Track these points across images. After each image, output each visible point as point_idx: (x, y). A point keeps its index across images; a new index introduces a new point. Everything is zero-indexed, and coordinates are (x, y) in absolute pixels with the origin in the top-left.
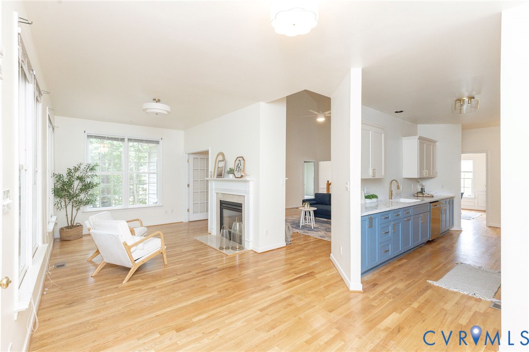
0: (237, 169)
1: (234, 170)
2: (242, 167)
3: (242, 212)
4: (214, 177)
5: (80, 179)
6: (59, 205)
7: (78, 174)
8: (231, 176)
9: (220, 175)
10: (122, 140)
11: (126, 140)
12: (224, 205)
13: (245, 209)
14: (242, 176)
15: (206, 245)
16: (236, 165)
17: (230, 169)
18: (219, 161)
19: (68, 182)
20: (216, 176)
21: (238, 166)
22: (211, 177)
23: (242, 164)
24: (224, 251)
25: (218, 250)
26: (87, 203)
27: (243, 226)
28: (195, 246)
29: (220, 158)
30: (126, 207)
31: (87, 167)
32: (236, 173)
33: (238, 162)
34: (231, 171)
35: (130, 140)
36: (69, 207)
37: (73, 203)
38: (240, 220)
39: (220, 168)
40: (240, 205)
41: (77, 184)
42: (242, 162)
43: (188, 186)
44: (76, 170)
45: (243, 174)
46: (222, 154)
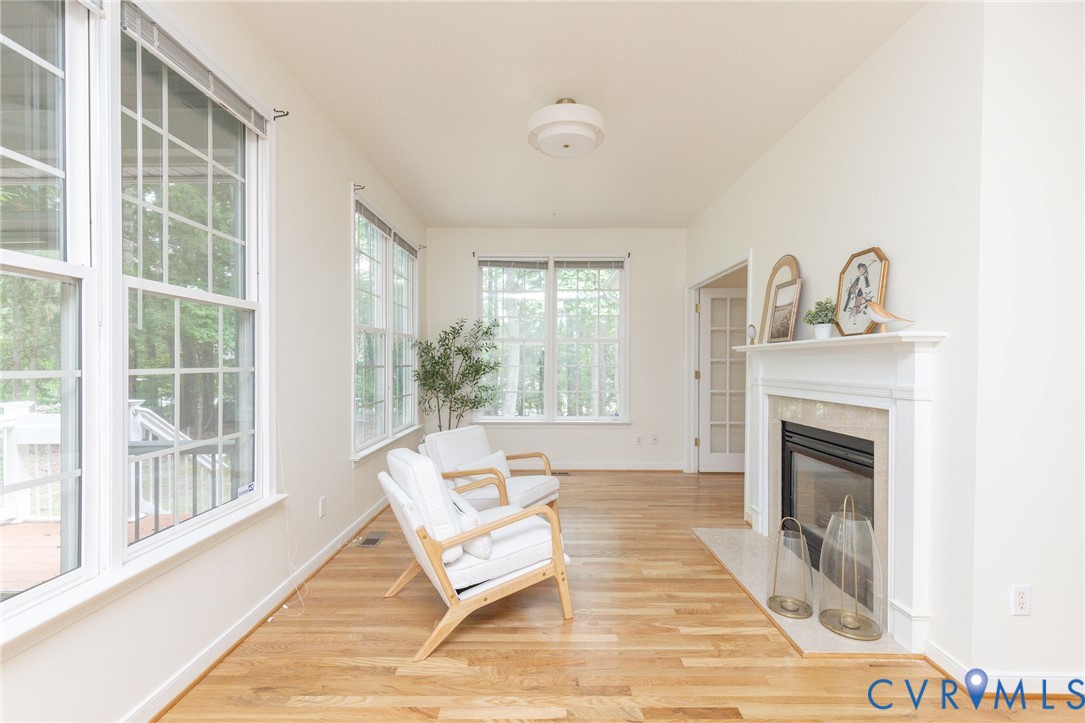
0: (852, 303)
1: (834, 309)
2: (872, 292)
3: (871, 476)
4: (761, 341)
5: (465, 352)
6: (427, 405)
7: (460, 342)
8: (823, 332)
9: (781, 333)
10: (544, 265)
11: (551, 265)
12: (796, 439)
13: (888, 465)
14: (874, 328)
15: (723, 570)
16: (847, 285)
17: (819, 304)
18: (779, 287)
19: (439, 358)
20: (766, 336)
21: (856, 292)
22: (752, 343)
23: (874, 278)
24: (787, 622)
25: (765, 606)
26: (476, 403)
27: (875, 536)
28: (685, 564)
29: (786, 274)
30: (551, 421)
31: (476, 330)
32: (843, 318)
33: (853, 272)
34: (827, 314)
35: (558, 264)
36: (445, 411)
37: (451, 402)
38: (865, 509)
39: (783, 308)
40: (866, 448)
41: (458, 364)
42: (875, 269)
43: (697, 375)
44: (456, 332)
45: (878, 318)
46: (792, 261)
